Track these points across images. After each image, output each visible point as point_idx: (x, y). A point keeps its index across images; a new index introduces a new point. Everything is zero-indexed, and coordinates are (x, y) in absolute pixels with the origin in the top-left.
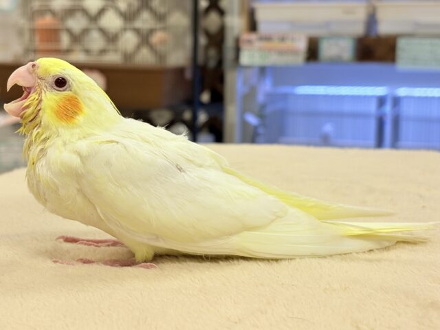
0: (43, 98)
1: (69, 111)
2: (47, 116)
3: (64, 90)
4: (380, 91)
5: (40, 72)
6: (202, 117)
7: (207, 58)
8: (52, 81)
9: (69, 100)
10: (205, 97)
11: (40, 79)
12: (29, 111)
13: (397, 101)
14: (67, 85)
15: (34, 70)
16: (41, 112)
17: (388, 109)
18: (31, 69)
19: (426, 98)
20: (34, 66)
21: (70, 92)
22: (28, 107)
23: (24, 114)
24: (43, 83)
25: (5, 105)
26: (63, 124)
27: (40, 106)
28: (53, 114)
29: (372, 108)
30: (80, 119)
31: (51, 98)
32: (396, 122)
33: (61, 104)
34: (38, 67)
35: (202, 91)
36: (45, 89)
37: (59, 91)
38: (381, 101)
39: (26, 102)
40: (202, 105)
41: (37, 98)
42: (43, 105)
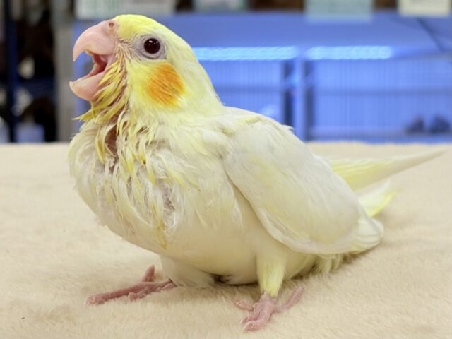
0: (128, 69)
1: (166, 87)
2: (136, 96)
3: (158, 57)
4: (285, 53)
5: (120, 31)
6: (23, 100)
7: (25, 9)
8: (140, 44)
9: (164, 72)
10: (27, 69)
11: (121, 42)
12: (108, 89)
13: (309, 67)
14: (160, 51)
15: (112, 31)
16: (127, 89)
17: (297, 79)
18: (109, 28)
19: (351, 62)
20: (112, 24)
21: (164, 60)
22: (107, 83)
23: (101, 93)
24: (125, 48)
25: (71, 84)
26: (161, 106)
27: (124, 81)
28: (145, 92)
29: (275, 78)
30: (182, 100)
31: (140, 70)
32: (310, 98)
33: (155, 78)
34: (118, 26)
35: (20, 59)
36: (129, 56)
37: (149, 58)
38: (288, 68)
39: (105, 76)
40: (22, 81)
41: (119, 69)
42: (129, 79)
